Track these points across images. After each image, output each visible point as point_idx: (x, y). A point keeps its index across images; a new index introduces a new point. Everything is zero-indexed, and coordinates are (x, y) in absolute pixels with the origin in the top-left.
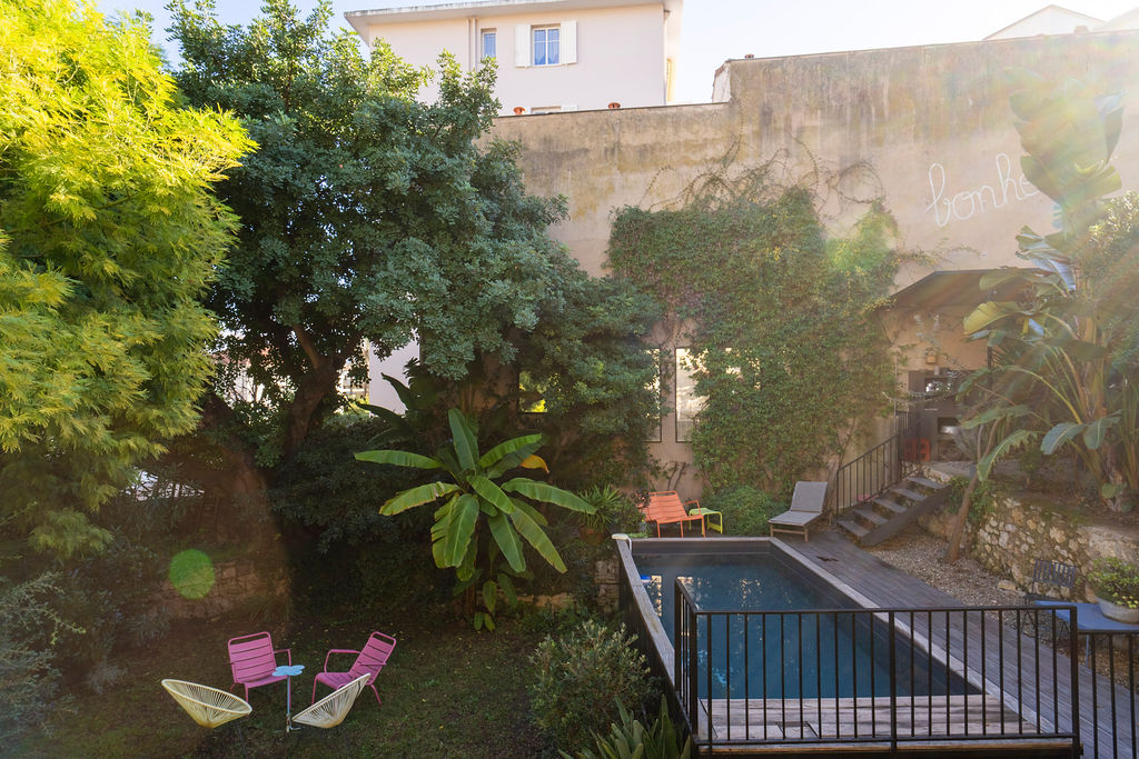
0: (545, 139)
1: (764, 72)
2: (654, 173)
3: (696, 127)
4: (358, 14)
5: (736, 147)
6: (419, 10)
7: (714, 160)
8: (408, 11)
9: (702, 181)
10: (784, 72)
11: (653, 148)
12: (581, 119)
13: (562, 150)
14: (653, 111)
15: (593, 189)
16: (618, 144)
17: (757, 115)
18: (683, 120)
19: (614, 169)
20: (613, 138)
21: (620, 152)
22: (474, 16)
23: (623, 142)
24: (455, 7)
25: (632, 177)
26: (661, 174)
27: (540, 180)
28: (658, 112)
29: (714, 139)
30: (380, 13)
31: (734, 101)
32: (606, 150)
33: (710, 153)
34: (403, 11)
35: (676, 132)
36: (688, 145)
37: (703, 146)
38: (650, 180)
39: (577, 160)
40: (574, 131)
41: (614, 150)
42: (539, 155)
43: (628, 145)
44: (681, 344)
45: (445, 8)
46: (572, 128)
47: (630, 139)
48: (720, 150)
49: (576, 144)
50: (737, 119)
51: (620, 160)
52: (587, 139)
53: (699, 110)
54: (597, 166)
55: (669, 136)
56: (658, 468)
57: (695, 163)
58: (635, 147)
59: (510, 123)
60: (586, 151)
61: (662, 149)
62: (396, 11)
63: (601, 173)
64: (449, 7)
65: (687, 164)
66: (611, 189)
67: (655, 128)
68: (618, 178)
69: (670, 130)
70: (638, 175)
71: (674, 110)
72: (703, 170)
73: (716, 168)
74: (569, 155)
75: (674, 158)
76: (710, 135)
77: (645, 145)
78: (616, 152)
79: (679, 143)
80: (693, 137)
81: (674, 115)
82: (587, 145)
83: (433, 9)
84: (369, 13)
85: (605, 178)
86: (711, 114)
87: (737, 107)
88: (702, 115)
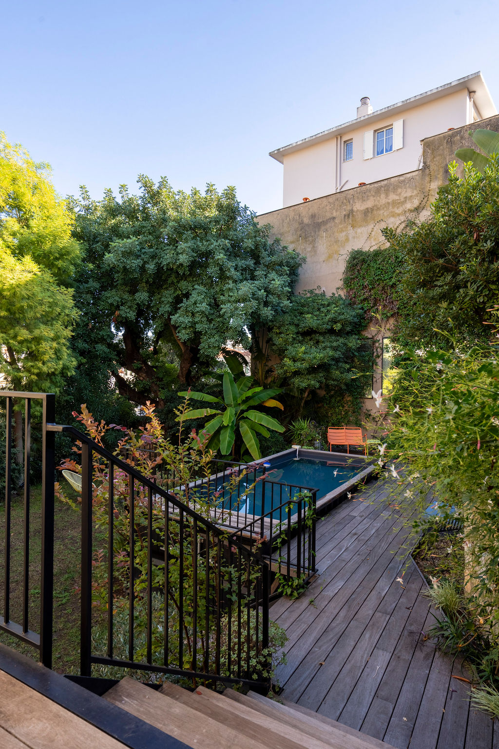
0: (312, 215)
1: (447, 141)
2: (372, 226)
3: (399, 190)
4: (276, 152)
5: (426, 199)
6: (307, 140)
7: (411, 211)
8: (301, 142)
9: (403, 225)
10: (462, 138)
11: (372, 210)
12: (331, 199)
13: (320, 220)
14: (373, 186)
15: (337, 241)
16: (352, 211)
17: (441, 174)
18: (392, 187)
19: (349, 227)
20: (349, 208)
21: (353, 216)
22: (339, 135)
23: (355, 209)
24: (326, 133)
25: (359, 230)
26: (376, 226)
27: (309, 240)
28: (376, 185)
29: (411, 196)
30: (286, 148)
31: (426, 166)
32: (345, 216)
33: (409, 206)
34: (299, 143)
35: (387, 196)
36: (395, 204)
37: (405, 202)
38: (370, 230)
39: (329, 225)
40: (328, 208)
41: (350, 215)
42: (308, 225)
43: (358, 210)
44: (386, 336)
45: (320, 135)
46: (327, 206)
47: (359, 206)
48: (416, 203)
49: (328, 215)
50: (427, 179)
51: (352, 221)
52: (334, 211)
53: (402, 178)
54: (340, 227)
55: (383, 200)
56: (370, 415)
57: (399, 215)
58: (361, 211)
59: (294, 210)
60: (334, 218)
61: (378, 209)
62: (294, 145)
63: (342, 231)
64: (323, 134)
65: (393, 216)
66: (347, 240)
67: (374, 196)
68: (351, 231)
69: (383, 196)
70: (363, 229)
71: (386, 182)
72: (403, 218)
73: (411, 216)
74: (324, 223)
75: (385, 214)
76: (409, 194)
77: (367, 209)
78: (351, 215)
79: (388, 203)
80: (397, 198)
81: (386, 185)
82: (335, 214)
83: (314, 137)
84: (281, 150)
85: (344, 234)
86: (410, 179)
87: (427, 170)
88: (404, 181)
